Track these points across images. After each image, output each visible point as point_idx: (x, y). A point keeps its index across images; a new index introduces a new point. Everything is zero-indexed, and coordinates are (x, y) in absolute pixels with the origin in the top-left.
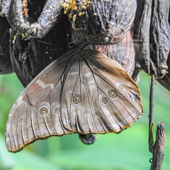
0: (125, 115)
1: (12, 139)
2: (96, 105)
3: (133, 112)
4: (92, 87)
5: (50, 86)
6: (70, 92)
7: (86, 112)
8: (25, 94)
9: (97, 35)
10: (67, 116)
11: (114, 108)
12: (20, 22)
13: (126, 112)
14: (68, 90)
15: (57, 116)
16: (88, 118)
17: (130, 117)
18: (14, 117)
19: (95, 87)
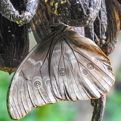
0: (103, 83)
1: (15, 109)
2: (78, 76)
3: (108, 80)
4: (74, 62)
5: (39, 63)
6: (57, 67)
7: (72, 83)
8: (20, 71)
9: (80, 20)
10: (56, 87)
11: (93, 78)
12: (13, 12)
13: (103, 81)
14: (55, 65)
15: (49, 87)
16: (74, 87)
17: (107, 84)
18: (14, 90)
19: (75, 61)
